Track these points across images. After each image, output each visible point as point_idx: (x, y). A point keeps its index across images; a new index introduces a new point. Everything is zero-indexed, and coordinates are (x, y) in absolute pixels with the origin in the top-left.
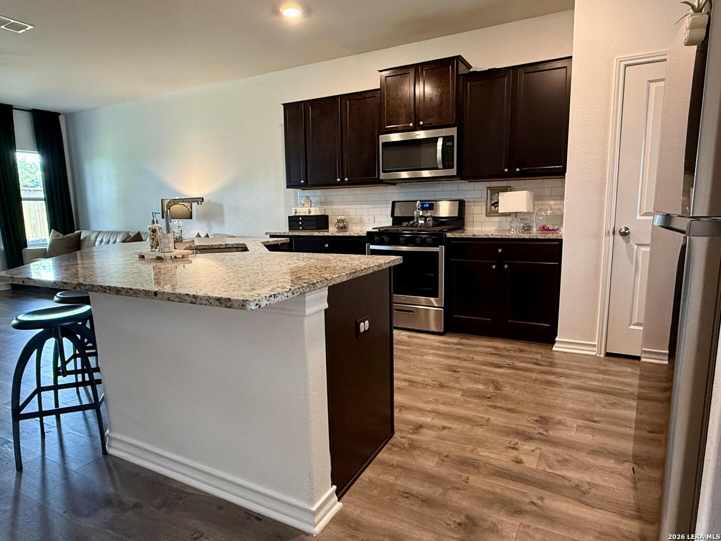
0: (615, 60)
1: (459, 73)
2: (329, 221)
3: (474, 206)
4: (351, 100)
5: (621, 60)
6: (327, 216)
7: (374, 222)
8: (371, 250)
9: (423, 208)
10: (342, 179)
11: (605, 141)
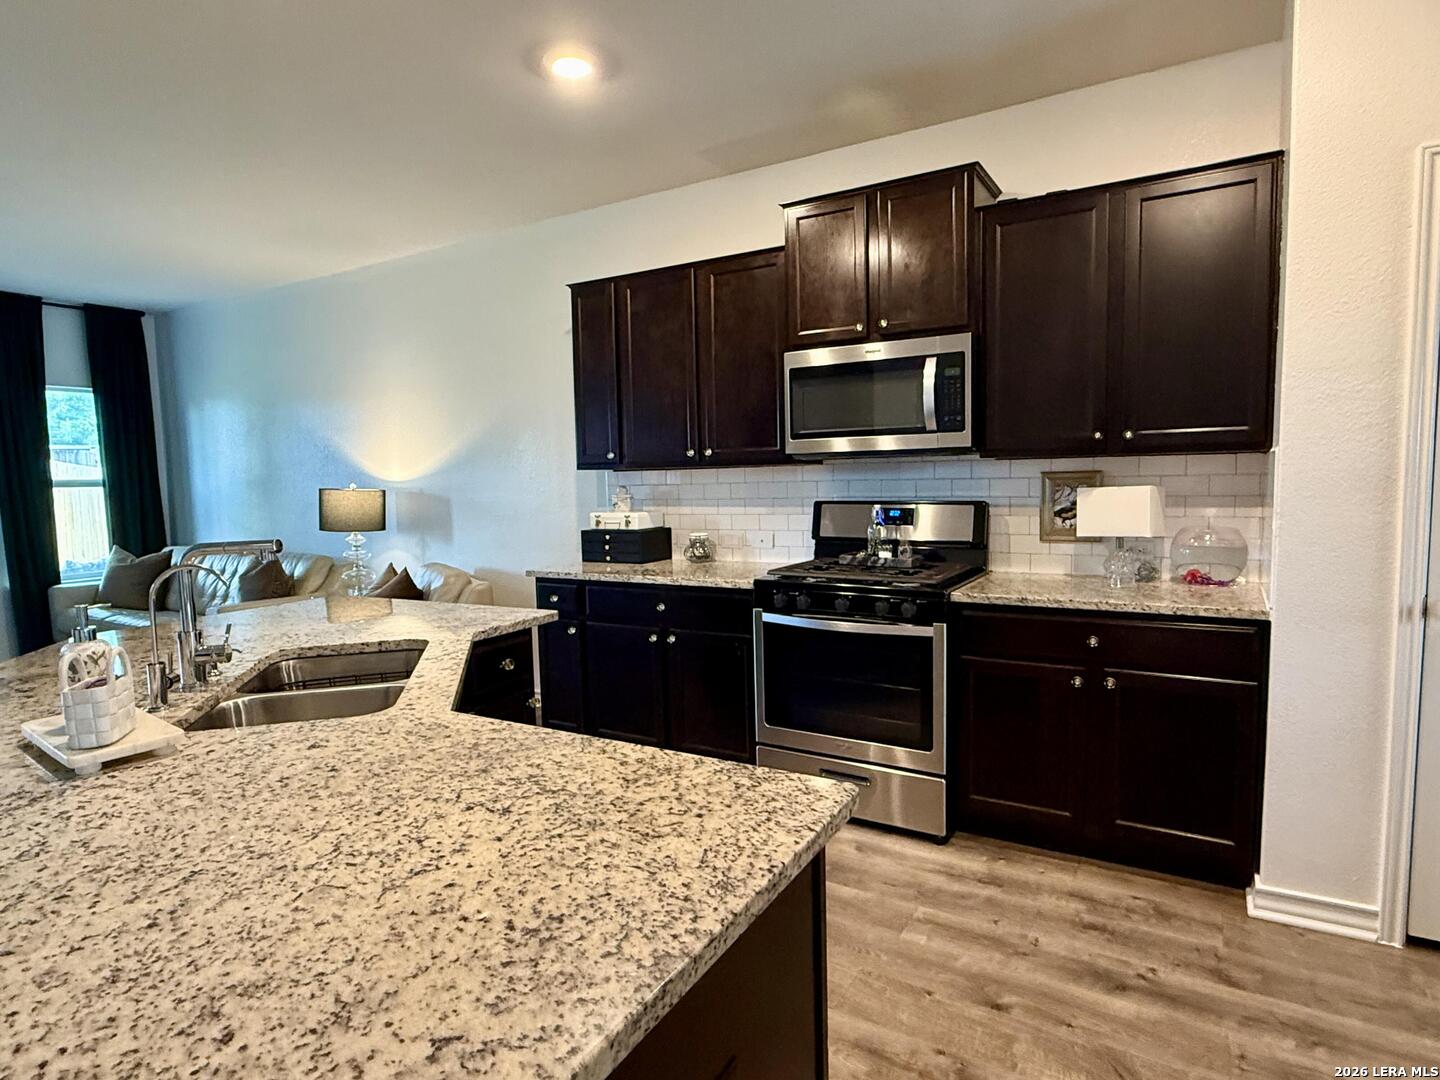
0: (1418, 151)
1: (976, 205)
2: (673, 542)
3: (1010, 515)
4: (721, 274)
5: (1434, 150)
6: (669, 530)
7: (774, 546)
8: (765, 623)
9: (888, 520)
10: (700, 452)
11: (1393, 364)
